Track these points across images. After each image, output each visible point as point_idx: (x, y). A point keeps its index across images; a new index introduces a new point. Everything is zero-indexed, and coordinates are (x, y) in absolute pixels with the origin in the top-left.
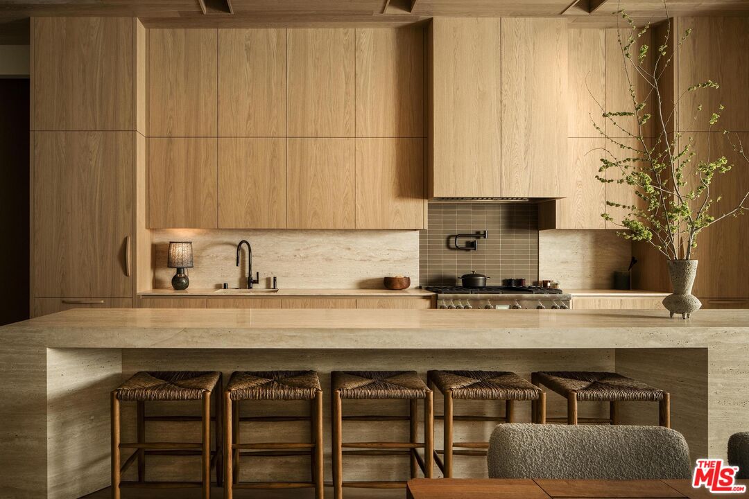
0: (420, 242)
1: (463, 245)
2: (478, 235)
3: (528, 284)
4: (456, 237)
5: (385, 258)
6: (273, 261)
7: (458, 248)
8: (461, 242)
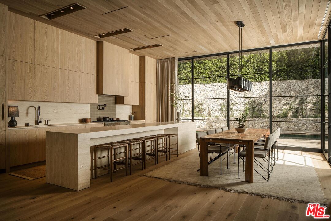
0: (90, 107)
1: (101, 108)
2: (105, 105)
3: (115, 119)
4: (100, 106)
5: (81, 112)
6: (46, 114)
7: (100, 109)
8: (101, 107)
